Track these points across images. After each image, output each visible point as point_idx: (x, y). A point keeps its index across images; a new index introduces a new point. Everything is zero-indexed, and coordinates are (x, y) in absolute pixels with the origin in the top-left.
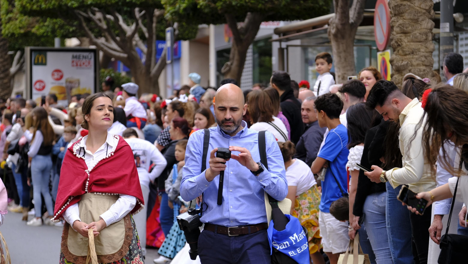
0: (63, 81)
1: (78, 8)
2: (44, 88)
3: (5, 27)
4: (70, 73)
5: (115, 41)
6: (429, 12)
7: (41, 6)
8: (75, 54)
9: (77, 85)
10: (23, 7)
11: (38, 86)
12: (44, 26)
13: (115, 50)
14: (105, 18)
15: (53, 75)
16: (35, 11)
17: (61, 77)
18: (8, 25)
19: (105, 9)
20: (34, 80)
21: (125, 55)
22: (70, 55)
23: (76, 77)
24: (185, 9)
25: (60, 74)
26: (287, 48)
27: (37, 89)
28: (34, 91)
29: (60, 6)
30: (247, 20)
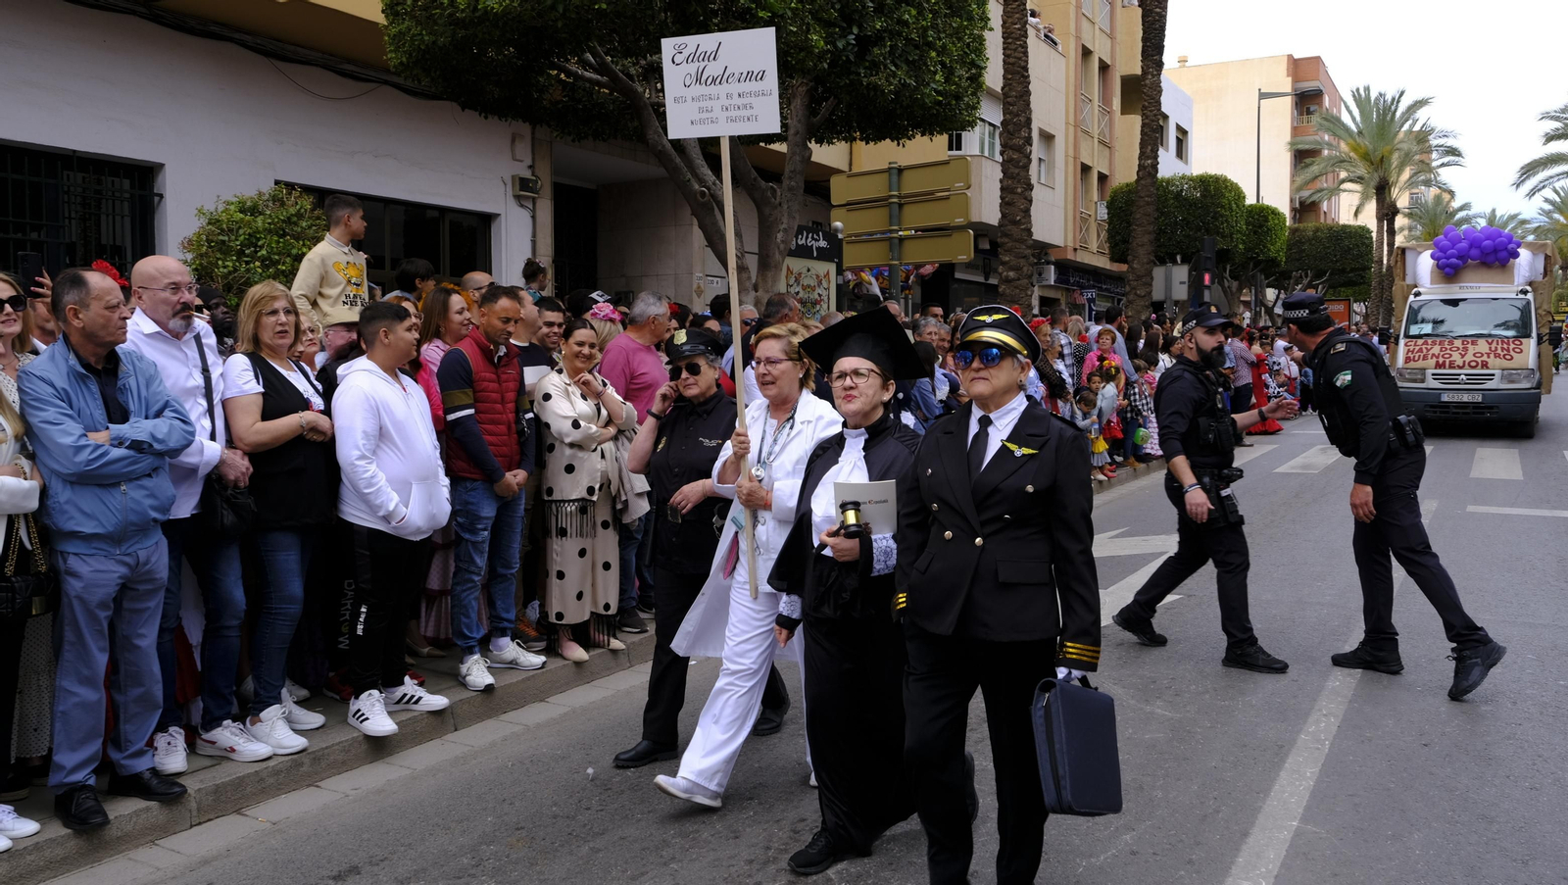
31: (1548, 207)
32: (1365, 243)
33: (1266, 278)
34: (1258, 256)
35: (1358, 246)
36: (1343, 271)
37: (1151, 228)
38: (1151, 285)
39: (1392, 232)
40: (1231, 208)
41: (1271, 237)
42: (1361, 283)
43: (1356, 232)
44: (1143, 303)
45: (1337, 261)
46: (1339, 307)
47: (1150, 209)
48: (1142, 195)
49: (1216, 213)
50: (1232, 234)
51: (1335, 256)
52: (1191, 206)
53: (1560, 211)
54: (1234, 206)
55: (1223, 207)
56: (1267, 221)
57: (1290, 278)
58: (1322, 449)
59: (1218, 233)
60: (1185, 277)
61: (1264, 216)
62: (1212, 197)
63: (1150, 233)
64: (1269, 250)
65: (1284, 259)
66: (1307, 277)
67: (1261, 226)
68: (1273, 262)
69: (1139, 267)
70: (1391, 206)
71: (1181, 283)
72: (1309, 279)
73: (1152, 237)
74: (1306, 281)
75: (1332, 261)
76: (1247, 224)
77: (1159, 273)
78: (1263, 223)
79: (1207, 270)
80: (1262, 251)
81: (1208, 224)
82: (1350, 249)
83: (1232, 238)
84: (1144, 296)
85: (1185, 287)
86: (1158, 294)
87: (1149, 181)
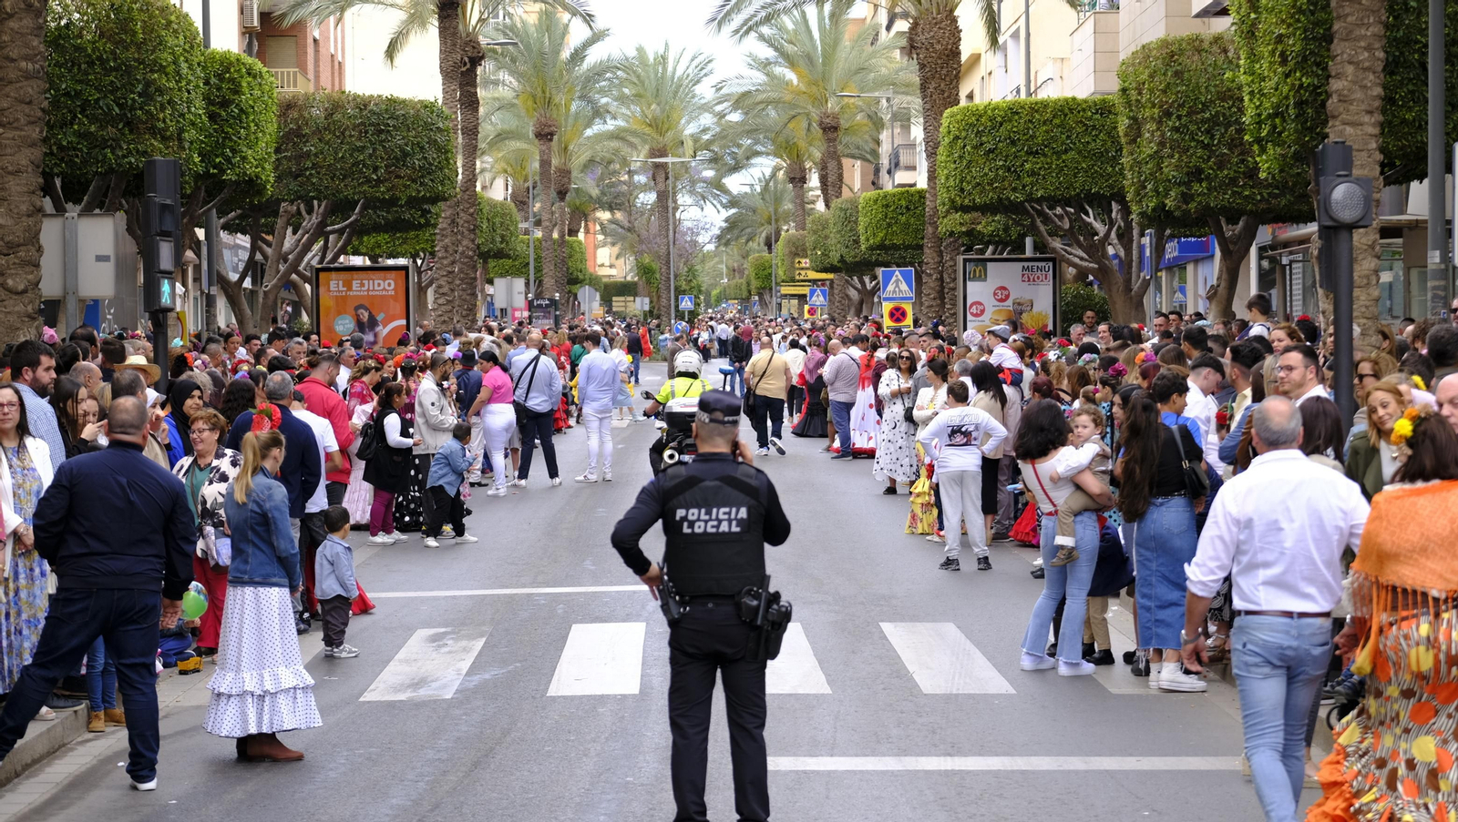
0: (1009, 302)
1: (1026, 201)
2: (983, 312)
3: (941, 223)
4: (1019, 291)
5: (1080, 246)
6: (1373, 249)
7: (974, 200)
8: (1026, 264)
9: (1029, 308)
10: (952, 201)
11: (974, 310)
12: (993, 221)
13: (1082, 259)
14: (1066, 212)
15: (995, 294)
16: (968, 207)
17: (1007, 297)
18: (945, 220)
19: (1066, 202)
20: (969, 302)
21: (1096, 266)
22: (1020, 265)
23: (1027, 296)
24: (1154, 210)
25: (1006, 293)
26: (1290, 265)
27: (972, 314)
28: (969, 317)
29: (1000, 199)
30: (1241, 223)
31: (769, 53)
32: (433, 142)
33: (221, 213)
34: (223, 172)
35: (422, 148)
36: (393, 202)
37: (35, 133)
38: (37, 266)
39: (471, 103)
40: (178, 73)
41: (249, 127)
42: (420, 227)
43: (417, 116)
44: (20, 308)
45: (379, 181)
46: (384, 284)
47: (32, 89)
48: (13, 55)
49: (148, 84)
50: (181, 131)
51: (376, 169)
52: (91, 64)
53: (791, 62)
54: (184, 65)
55: (162, 69)
56: (237, 91)
57: (276, 214)
58: (434, 639)
59: (154, 131)
60: (108, 248)
61: (232, 80)
62: (139, 46)
63: (33, 145)
64: (244, 158)
65: (272, 180)
66: (310, 211)
67: (225, 104)
68: (251, 186)
69: (10, 222)
70: (467, 44)
71: (100, 258)
72: (315, 219)
73: (37, 153)
74: (310, 222)
75: (368, 181)
76: (206, 98)
77: (50, 232)
78: (230, 96)
79: (165, 234)
80: (228, 160)
81: (132, 109)
82: (405, 154)
83: (180, 139)
84: (25, 291)
85: (108, 269)
86: (50, 287)
87: (28, 22)
